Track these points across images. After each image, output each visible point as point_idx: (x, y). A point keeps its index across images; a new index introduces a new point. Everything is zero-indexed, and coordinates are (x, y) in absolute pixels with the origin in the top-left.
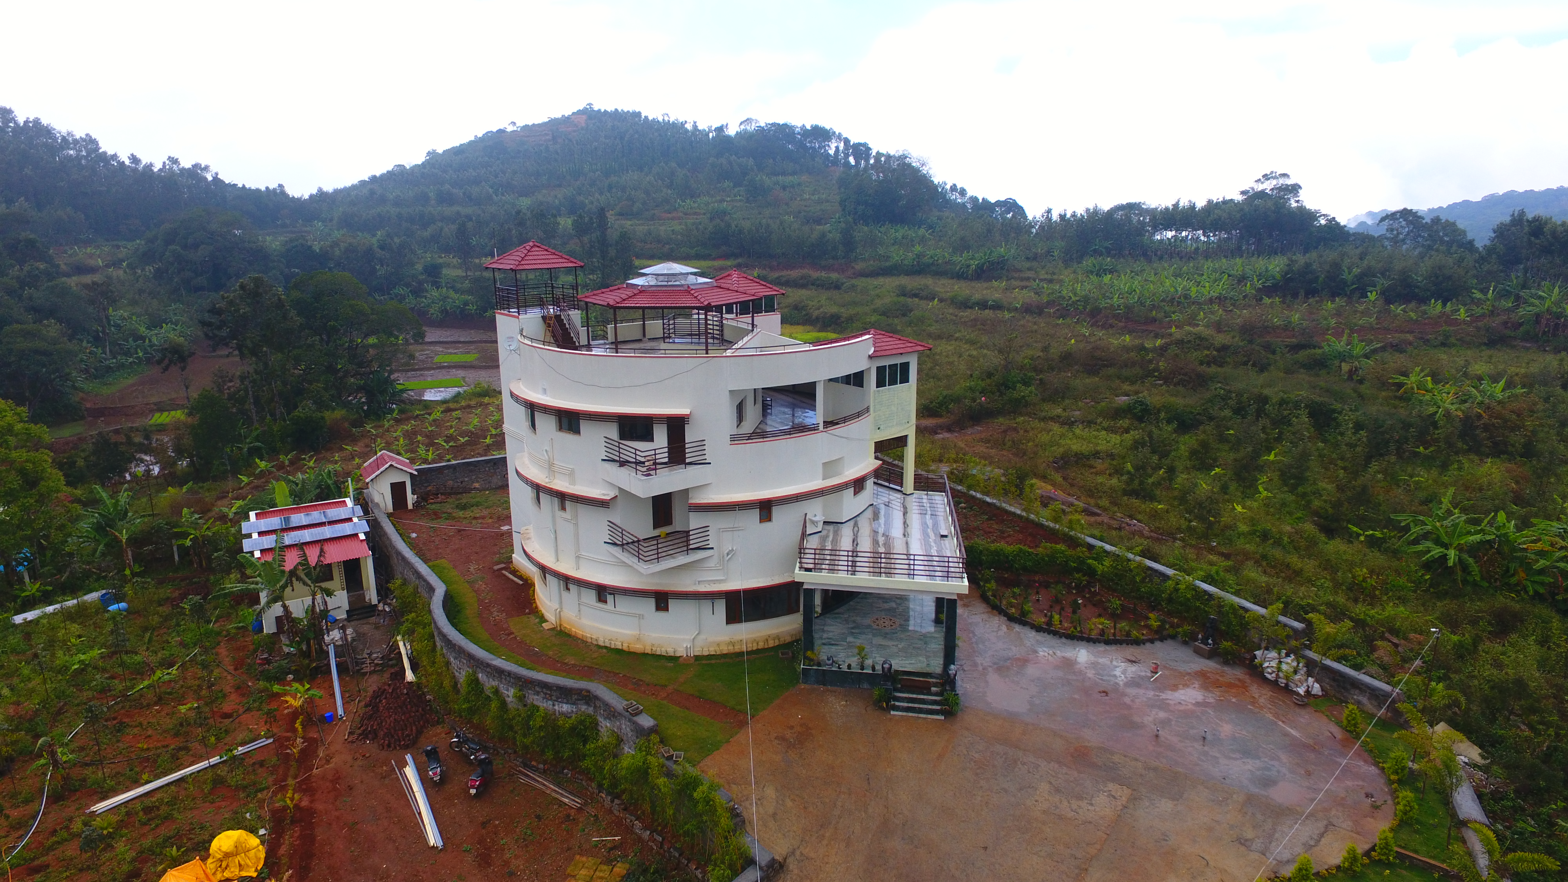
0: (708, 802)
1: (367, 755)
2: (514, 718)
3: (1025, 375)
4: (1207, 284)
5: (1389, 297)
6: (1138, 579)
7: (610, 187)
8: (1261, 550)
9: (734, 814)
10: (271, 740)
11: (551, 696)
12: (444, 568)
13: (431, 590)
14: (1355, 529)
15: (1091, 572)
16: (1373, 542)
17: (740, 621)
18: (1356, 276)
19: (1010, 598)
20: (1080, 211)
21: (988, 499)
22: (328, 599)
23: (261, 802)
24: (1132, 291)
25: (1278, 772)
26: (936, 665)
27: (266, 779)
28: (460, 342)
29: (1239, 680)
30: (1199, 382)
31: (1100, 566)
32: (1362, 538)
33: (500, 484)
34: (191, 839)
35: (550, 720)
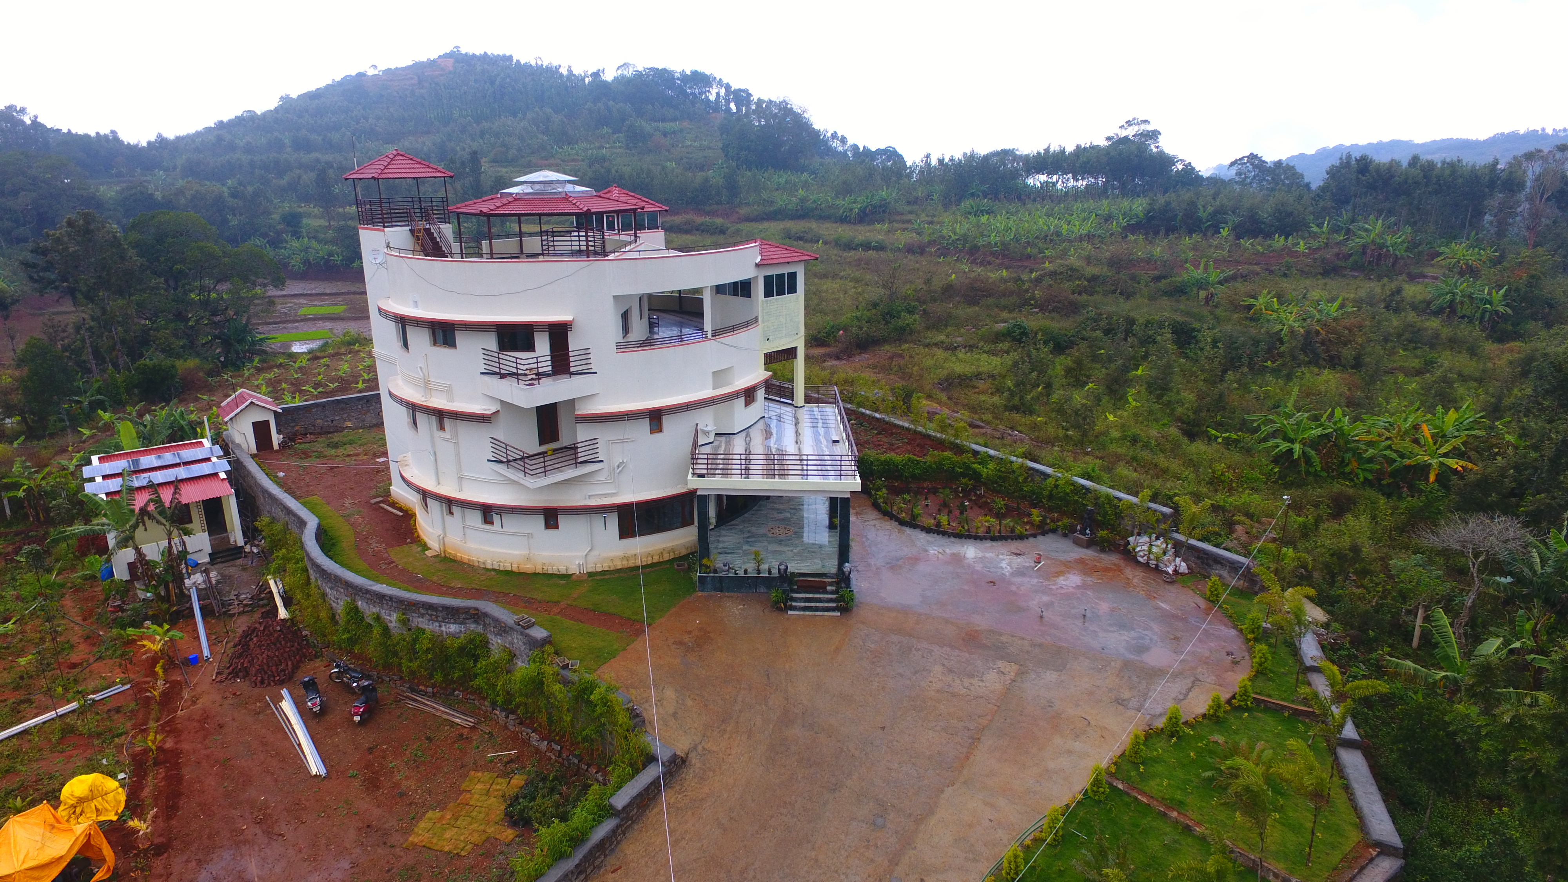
0: (605, 704)
1: (238, 693)
2: (398, 643)
3: (909, 304)
4: (1077, 223)
5: (1240, 232)
6: (1020, 479)
7: (482, 134)
8: (1131, 453)
9: (634, 714)
10: (128, 686)
11: (437, 617)
12: (316, 504)
13: (302, 523)
14: (1214, 432)
15: (976, 476)
16: (1227, 442)
17: (634, 536)
18: (1210, 214)
19: (900, 504)
20: (958, 155)
21: (877, 415)
22: (185, 538)
23: (119, 748)
24: (1008, 229)
25: (1151, 640)
26: (831, 566)
27: (123, 724)
28: (326, 294)
29: (1115, 564)
30: (1073, 308)
31: (985, 470)
32: (1220, 440)
33: (374, 422)
34: (38, 790)
35: (438, 642)
